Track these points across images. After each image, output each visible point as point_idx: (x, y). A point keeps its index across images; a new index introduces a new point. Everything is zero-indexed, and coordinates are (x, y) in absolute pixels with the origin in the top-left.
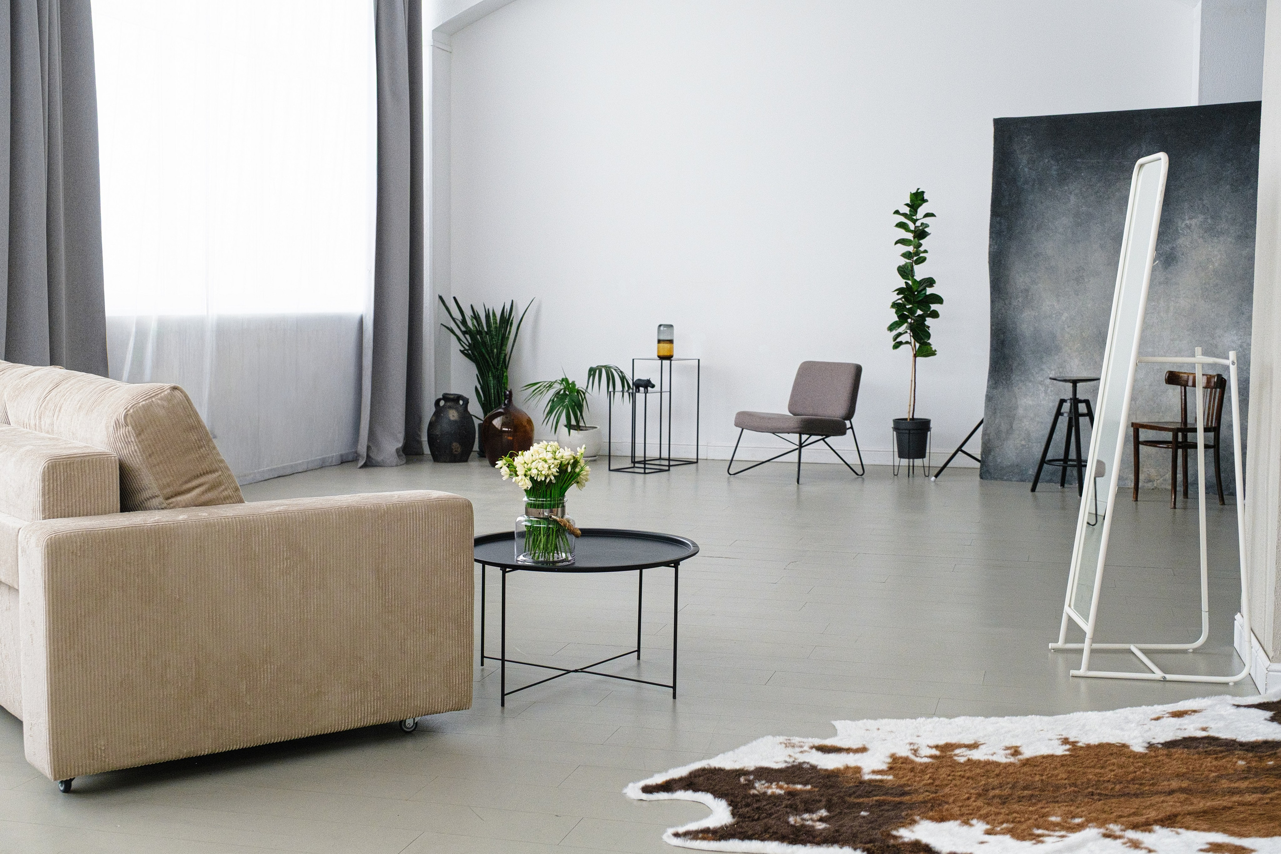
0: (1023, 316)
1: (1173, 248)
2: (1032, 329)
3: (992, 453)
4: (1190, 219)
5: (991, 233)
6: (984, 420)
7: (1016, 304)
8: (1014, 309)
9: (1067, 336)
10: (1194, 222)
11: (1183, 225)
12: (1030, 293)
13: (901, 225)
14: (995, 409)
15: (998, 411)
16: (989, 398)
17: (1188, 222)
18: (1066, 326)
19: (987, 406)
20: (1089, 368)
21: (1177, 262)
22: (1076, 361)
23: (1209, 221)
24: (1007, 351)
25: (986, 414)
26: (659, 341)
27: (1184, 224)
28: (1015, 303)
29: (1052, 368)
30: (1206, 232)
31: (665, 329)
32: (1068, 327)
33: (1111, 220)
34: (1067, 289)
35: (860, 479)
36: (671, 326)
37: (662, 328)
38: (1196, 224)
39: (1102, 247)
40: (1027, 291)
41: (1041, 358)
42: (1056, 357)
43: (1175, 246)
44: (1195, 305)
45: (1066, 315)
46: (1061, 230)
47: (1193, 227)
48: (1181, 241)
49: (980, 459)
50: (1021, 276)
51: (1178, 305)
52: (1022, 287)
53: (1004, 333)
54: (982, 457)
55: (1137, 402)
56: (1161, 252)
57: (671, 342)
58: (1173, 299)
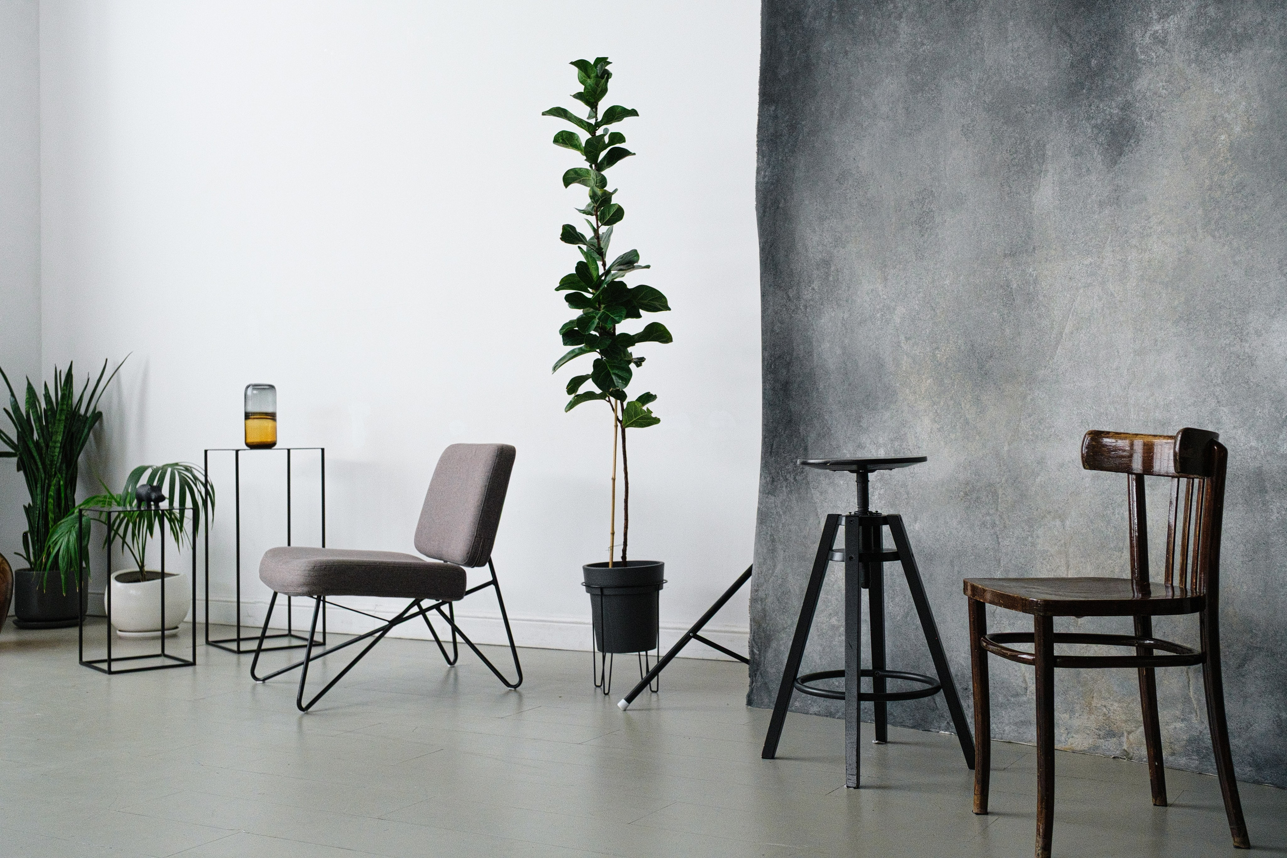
0: (823, 321)
1: (1126, 107)
2: (839, 351)
3: (774, 645)
4: (1163, 17)
5: (761, 142)
6: (753, 572)
7: (809, 297)
8: (806, 307)
9: (905, 362)
10: (1172, 22)
11: (1147, 40)
12: (832, 268)
13: (565, 139)
14: (773, 541)
15: (780, 547)
16: (763, 517)
17: (1157, 27)
18: (902, 338)
19: (759, 534)
20: (953, 436)
21: (1138, 141)
22: (927, 421)
23: (1211, 11)
24: (794, 406)
25: (757, 553)
26: (248, 416)
27: (1148, 34)
28: (807, 294)
29: (881, 440)
30: (1204, 44)
31: (255, 392)
32: (907, 339)
33: (982, 60)
34: (900, 249)
35: (513, 697)
36: (272, 387)
37: (250, 391)
38: (1178, 28)
39: (967, 131)
40: (827, 263)
41: (859, 419)
42: (887, 415)
43: (1129, 97)
44: (1188, 251)
45: (901, 310)
46: (884, 109)
47: (1171, 38)
48: (1142, 84)
49: (747, 657)
50: (814, 231)
51: (1147, 256)
52: (819, 257)
53: (788, 365)
54: (752, 652)
55: (1068, 523)
56: (1099, 121)
57: (272, 416)
58: (1134, 242)
